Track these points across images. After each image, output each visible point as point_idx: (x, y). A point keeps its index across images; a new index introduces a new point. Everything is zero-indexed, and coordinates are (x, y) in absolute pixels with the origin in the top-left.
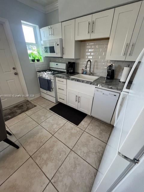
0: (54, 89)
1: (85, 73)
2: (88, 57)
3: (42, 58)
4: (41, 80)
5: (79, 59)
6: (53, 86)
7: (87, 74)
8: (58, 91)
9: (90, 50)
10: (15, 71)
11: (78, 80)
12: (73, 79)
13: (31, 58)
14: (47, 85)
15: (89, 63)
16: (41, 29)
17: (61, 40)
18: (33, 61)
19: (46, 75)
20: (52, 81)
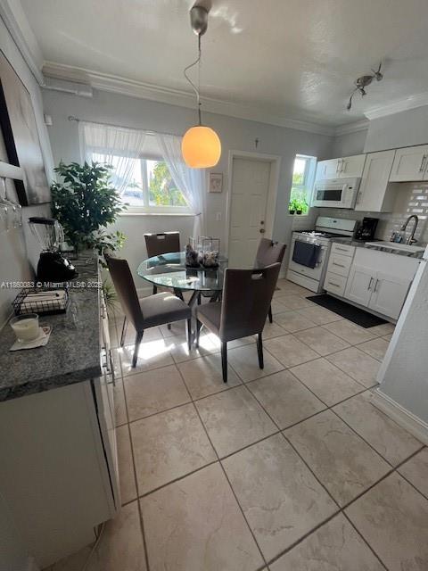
0: (322, 264)
1: (399, 240)
2: (411, 210)
3: (308, 208)
4: (300, 246)
5: (391, 213)
6: (323, 257)
7: (404, 243)
8: (331, 268)
9: (419, 198)
10: (262, 227)
11: (382, 249)
12: (369, 247)
13: (291, 208)
14: (309, 256)
15: (413, 221)
16: (320, 163)
17: (360, 181)
18: (292, 212)
19: (312, 238)
20: (323, 248)
